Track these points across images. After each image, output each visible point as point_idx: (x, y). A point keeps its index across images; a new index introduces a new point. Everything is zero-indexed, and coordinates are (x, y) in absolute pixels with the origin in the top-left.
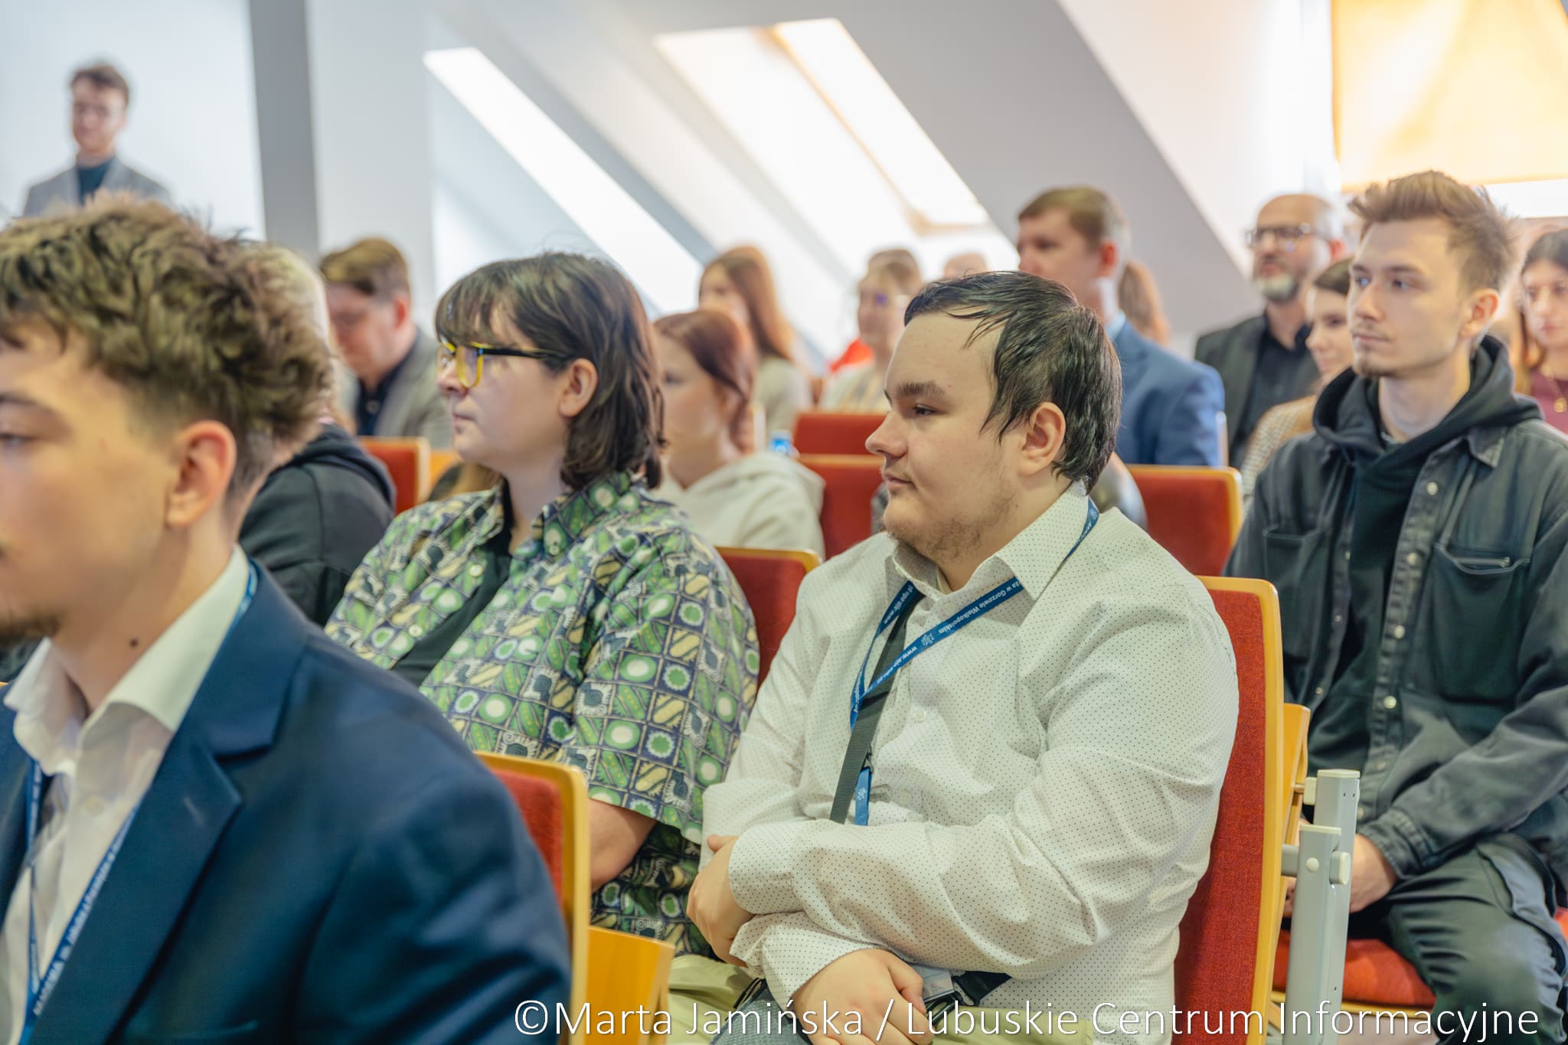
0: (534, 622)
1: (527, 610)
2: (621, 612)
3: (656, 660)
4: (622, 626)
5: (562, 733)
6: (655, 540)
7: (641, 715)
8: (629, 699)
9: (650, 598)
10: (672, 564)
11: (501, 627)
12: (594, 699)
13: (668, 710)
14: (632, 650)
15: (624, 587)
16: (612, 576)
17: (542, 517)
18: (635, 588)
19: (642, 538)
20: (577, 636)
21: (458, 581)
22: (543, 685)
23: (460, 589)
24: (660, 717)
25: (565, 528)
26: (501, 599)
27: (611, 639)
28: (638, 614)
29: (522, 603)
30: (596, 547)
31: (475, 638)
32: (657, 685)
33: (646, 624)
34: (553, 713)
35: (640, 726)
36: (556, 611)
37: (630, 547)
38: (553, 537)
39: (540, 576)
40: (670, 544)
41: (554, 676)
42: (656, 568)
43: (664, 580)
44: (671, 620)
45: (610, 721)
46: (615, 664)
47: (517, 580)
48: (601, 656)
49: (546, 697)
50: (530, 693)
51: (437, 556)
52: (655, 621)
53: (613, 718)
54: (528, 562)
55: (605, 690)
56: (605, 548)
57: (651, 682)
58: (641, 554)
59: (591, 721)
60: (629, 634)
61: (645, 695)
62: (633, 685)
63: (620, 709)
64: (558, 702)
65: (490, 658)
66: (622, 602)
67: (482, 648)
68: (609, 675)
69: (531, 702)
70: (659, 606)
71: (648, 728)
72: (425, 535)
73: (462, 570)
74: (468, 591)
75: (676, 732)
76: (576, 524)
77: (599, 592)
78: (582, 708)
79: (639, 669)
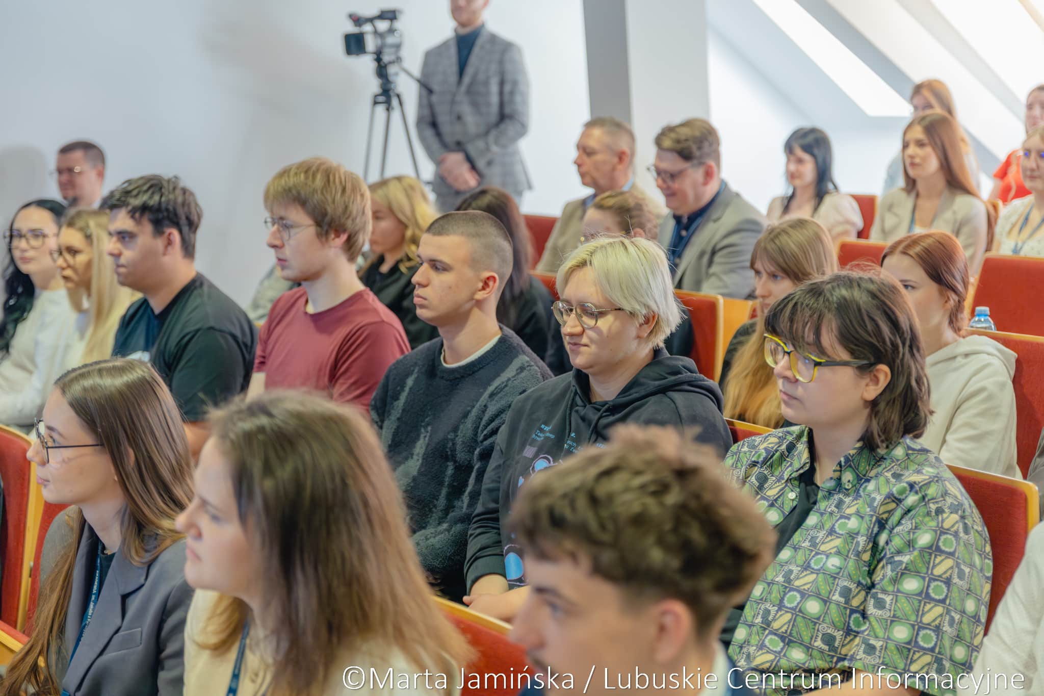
0: (838, 542)
1: (832, 531)
2: (897, 542)
3: (924, 578)
4: (899, 552)
5: (859, 625)
6: (921, 488)
7: (913, 618)
8: (905, 606)
9: (918, 532)
10: (933, 507)
11: (814, 543)
12: (880, 605)
13: (933, 613)
14: (907, 571)
15: (899, 523)
16: (891, 512)
17: (840, 464)
18: (907, 524)
19: (912, 486)
20: (866, 557)
21: (779, 501)
22: (846, 593)
23: (781, 508)
24: (927, 619)
25: (855, 470)
26: (812, 520)
27: (891, 561)
28: (910, 544)
29: (828, 526)
30: (878, 489)
31: (796, 549)
32: (924, 596)
33: (916, 553)
34: (853, 611)
35: (913, 626)
36: (852, 535)
37: (902, 491)
38: (848, 476)
39: (839, 505)
40: (932, 491)
41: (853, 586)
42: (922, 510)
43: (927, 519)
44: (934, 549)
45: (892, 622)
46: (895, 581)
47: (822, 505)
48: (885, 573)
49: (847, 602)
50: (836, 597)
51: (763, 480)
52: (922, 550)
53: (895, 619)
54: (830, 493)
55: (888, 599)
56: (885, 491)
57: (920, 594)
58: (911, 499)
59: (879, 620)
60: (906, 559)
61: (916, 603)
62: (908, 596)
63: (899, 614)
64: (855, 603)
65: (806, 567)
66: (898, 534)
67: (800, 557)
68: (890, 588)
69: (838, 604)
70: (924, 539)
71: (918, 627)
72: (754, 464)
73: (782, 493)
74: (787, 509)
75: (938, 630)
76: (863, 466)
77: (882, 524)
78: (871, 610)
79: (911, 585)
